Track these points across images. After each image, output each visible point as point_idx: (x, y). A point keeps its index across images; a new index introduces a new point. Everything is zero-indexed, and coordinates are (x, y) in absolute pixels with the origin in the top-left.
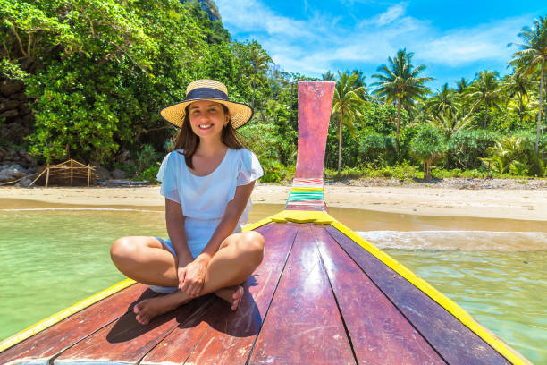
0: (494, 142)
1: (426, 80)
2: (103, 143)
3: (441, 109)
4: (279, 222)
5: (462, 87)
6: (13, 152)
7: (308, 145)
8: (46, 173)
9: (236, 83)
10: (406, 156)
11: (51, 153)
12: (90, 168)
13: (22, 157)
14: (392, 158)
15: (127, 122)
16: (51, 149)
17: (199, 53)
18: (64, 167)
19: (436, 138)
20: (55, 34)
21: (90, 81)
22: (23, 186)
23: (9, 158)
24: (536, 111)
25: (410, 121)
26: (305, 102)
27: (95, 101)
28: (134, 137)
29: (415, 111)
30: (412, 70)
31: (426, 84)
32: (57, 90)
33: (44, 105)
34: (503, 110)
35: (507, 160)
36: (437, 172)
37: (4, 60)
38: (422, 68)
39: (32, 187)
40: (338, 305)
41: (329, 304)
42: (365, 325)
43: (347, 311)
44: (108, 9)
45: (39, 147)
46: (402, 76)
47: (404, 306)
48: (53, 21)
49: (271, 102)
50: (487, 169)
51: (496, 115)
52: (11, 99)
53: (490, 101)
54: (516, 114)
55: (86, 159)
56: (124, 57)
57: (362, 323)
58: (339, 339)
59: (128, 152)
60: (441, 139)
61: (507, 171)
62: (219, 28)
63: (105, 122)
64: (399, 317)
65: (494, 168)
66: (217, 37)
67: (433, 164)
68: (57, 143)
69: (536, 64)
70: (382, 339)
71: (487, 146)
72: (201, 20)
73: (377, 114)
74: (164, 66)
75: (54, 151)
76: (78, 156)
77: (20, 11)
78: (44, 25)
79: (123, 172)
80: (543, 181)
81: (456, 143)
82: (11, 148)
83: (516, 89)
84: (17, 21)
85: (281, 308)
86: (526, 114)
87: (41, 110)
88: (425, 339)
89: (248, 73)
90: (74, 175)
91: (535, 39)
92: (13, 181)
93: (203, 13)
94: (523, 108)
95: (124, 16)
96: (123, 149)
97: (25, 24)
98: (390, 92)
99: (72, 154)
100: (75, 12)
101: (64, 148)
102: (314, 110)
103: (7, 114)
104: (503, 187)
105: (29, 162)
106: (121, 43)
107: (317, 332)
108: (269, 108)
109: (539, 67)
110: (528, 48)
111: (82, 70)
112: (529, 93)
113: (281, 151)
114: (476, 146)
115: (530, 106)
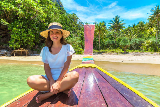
0: (144, 42)
1: (124, 24)
2: (31, 43)
3: (128, 32)
4: (80, 68)
5: (134, 26)
6: (4, 46)
7: (88, 44)
8: (14, 52)
9: (69, 25)
10: (118, 46)
11: (16, 46)
12: (27, 50)
13: (7, 47)
14: (114, 47)
15: (37, 37)
16: (16, 45)
17: (58, 17)
18: (19, 50)
19: (127, 41)
20: (16, 12)
21: (27, 25)
22: (7, 56)
23: (3, 48)
24: (155, 33)
25: (119, 36)
26: (86, 31)
27: (28, 31)
28: (39, 41)
29: (120, 33)
30: (120, 21)
31: (124, 25)
32: (17, 28)
33: (13, 32)
34: (146, 33)
35: (147, 47)
36: (127, 51)
37: (1, 19)
38: (122, 21)
39: (10, 56)
40: (102, 94)
41: (99, 93)
42: (112, 100)
43: (105, 96)
44: (32, 4)
45: (12, 44)
46: (117, 23)
47: (122, 93)
48: (16, 8)
49: (78, 31)
50: (142, 50)
51: (144, 34)
52: (3, 31)
53: (142, 30)
54: (149, 34)
55: (26, 48)
56: (36, 18)
57: (110, 99)
58: (104, 105)
59: (38, 46)
60: (128, 41)
61: (147, 50)
62: (63, 10)
63: (31, 37)
64: (122, 97)
65: (144, 49)
66: (62, 12)
67: (126, 48)
68: (17, 43)
69: (155, 19)
70: (117, 104)
71: (141, 43)
72: (58, 7)
73: (109, 34)
74: (48, 21)
75: (17, 46)
76: (23, 47)
77: (6, 5)
78: (13, 9)
79: (36, 52)
80: (158, 53)
81: (132, 42)
82: (4, 45)
83: (150, 27)
84: (6, 8)
85: (84, 95)
86: (153, 34)
87: (12, 34)
88: (131, 104)
89: (72, 22)
90: (22, 52)
91: (155, 12)
92: (5, 55)
93: (58, 5)
94: (152, 32)
95: (36, 6)
96: (36, 45)
97: (8, 9)
98: (114, 28)
99: (22, 46)
100: (22, 5)
101: (19, 45)
102: (89, 33)
103: (2, 35)
104: (146, 55)
105: (9, 49)
106: (35, 14)
107: (96, 103)
108: (78, 33)
109: (156, 20)
110: (153, 14)
111: (24, 22)
112: (153, 27)
113: (82, 45)
114: (138, 43)
115: (154, 31)
